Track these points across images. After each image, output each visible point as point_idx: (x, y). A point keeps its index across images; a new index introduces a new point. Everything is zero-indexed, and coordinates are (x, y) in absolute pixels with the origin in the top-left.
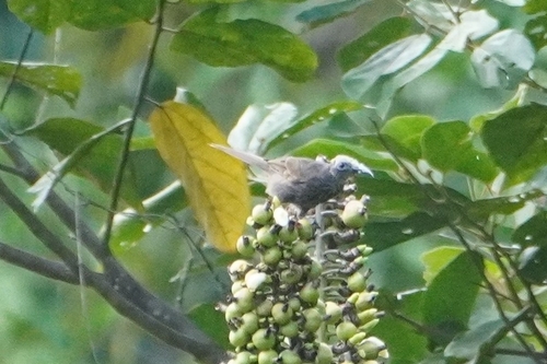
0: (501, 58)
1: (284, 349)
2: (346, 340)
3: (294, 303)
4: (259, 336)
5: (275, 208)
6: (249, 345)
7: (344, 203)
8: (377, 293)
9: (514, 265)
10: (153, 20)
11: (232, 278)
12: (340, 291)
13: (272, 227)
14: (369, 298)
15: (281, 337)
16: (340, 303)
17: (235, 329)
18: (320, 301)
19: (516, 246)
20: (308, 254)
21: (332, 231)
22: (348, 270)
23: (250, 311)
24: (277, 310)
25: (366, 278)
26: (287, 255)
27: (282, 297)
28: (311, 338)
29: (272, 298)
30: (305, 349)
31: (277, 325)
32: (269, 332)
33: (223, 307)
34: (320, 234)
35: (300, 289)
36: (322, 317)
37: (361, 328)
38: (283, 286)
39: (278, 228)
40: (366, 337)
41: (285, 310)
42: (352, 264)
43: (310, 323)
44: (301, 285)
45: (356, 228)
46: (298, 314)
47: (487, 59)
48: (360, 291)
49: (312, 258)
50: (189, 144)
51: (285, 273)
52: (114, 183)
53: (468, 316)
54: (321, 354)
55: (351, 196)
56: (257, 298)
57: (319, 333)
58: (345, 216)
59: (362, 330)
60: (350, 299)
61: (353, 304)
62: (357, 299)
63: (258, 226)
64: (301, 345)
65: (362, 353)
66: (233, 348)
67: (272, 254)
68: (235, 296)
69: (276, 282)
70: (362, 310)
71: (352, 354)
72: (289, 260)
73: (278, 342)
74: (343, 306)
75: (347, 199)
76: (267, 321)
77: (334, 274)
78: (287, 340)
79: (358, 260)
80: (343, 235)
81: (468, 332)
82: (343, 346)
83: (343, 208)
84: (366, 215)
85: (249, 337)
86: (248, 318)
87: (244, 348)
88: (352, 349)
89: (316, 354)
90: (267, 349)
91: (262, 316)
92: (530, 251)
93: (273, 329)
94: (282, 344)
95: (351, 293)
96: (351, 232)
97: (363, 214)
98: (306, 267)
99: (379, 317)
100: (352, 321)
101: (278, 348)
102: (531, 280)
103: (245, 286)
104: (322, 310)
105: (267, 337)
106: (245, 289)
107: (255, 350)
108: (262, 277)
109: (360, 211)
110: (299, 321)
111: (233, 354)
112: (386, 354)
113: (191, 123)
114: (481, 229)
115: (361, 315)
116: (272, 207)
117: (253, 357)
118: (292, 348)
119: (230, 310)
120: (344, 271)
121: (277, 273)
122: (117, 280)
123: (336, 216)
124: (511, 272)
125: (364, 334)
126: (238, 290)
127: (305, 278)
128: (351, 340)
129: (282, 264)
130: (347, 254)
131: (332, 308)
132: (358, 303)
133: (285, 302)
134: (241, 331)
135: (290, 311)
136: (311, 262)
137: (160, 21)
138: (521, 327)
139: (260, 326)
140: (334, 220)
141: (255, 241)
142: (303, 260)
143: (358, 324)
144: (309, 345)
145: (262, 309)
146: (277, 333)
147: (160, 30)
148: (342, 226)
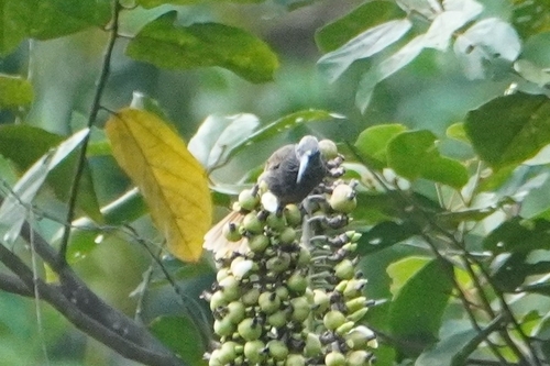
0: (485, 48)
1: (270, 339)
2: (334, 330)
3: (282, 292)
4: (245, 326)
5: (262, 193)
6: (235, 335)
7: (332, 188)
8: (366, 281)
9: (485, 272)
10: (108, 27)
11: (218, 265)
12: (328, 279)
13: (260, 213)
14: (358, 286)
15: (267, 327)
16: (328, 291)
17: (221, 319)
18: (308, 290)
19: (487, 253)
20: (296, 241)
21: (320, 216)
22: (336, 257)
23: (236, 300)
24: (264, 300)
25: (355, 265)
26: (274, 242)
27: (268, 286)
28: (299, 328)
29: (258, 286)
30: (292, 339)
31: (264, 315)
32: (255, 322)
33: (208, 296)
34: (307, 220)
35: (289, 277)
36: (310, 306)
37: (349, 316)
38: (270, 274)
39: (266, 214)
40: (354, 326)
41: (273, 298)
42: (340, 251)
43: (298, 313)
44: (289, 272)
45: (345, 214)
46: (286, 303)
47: (471, 48)
48: (349, 278)
49: (300, 245)
50: (147, 152)
51: (273, 261)
52: (71, 192)
53: (438, 327)
54: (309, 345)
55: (340, 180)
56: (244, 286)
57: (306, 323)
58: (333, 201)
59: (350, 320)
60: (338, 287)
61: (341, 292)
62: (345, 286)
63: (245, 211)
64: (288, 335)
65: (350, 343)
66: (218, 338)
67: (259, 241)
68: (221, 284)
69: (263, 270)
70: (351, 298)
71: (340, 343)
72: (276, 247)
73: (265, 332)
74: (331, 294)
75: (336, 183)
76: (253, 309)
77: (322, 261)
78: (274, 331)
79: (346, 247)
80: (331, 220)
81: (439, 344)
82: (330, 336)
83: (331, 192)
84: (355, 199)
85: (234, 326)
86: (234, 307)
87: (229, 338)
88: (340, 339)
89: (304, 344)
90: (253, 340)
91: (248, 306)
92: (502, 257)
93: (259, 319)
94: (268, 335)
95: (339, 280)
96: (340, 217)
97: (351, 198)
98: (294, 255)
99: (367, 305)
100: (340, 310)
101: (264, 338)
102: (503, 288)
103: (231, 274)
104: (310, 299)
105: (254, 326)
106: (231, 277)
107: (241, 340)
108: (249, 264)
109: (349, 195)
110: (287, 310)
111: (218, 344)
112: (375, 344)
113: (149, 130)
114: (451, 236)
115: (350, 304)
116: (259, 192)
117: (238, 347)
118: (279, 339)
119: (214, 299)
120: (332, 258)
121: (263, 260)
122: (75, 293)
123: (324, 201)
124: (483, 280)
125: (352, 323)
126: (223, 278)
127: (293, 266)
128: (339, 329)
129: (269, 251)
130: (336, 240)
131: (320, 296)
132: (346, 291)
133: (273, 290)
134: (226, 320)
135: (277, 300)
136: (299, 249)
137: (115, 28)
138: (494, 337)
139: (245, 316)
140: (322, 205)
141: (241, 228)
142: (291, 247)
143: (346, 312)
144: (297, 336)
145: (249, 297)
146: (264, 322)
147: (115, 36)
148: (330, 211)
